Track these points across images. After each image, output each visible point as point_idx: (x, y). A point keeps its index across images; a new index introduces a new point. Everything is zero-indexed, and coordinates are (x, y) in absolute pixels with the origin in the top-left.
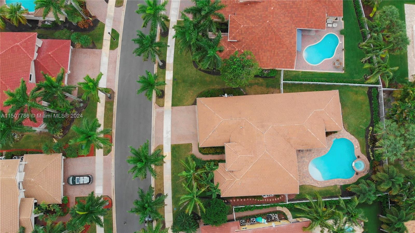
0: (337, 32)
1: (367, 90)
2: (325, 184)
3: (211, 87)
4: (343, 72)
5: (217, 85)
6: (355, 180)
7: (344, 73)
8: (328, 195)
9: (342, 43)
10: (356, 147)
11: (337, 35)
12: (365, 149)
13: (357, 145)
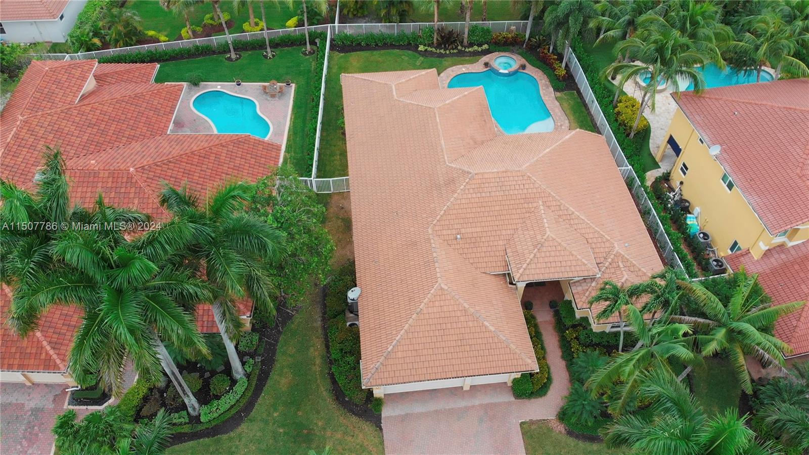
0: (192, 93)
1: (337, 53)
2: (559, 114)
3: (317, 369)
4: (293, 85)
5: (312, 349)
6: (537, 71)
7: (296, 84)
8: (583, 109)
9: (220, 85)
10: (464, 69)
11: (199, 92)
12: (467, 58)
13: (461, 68)
